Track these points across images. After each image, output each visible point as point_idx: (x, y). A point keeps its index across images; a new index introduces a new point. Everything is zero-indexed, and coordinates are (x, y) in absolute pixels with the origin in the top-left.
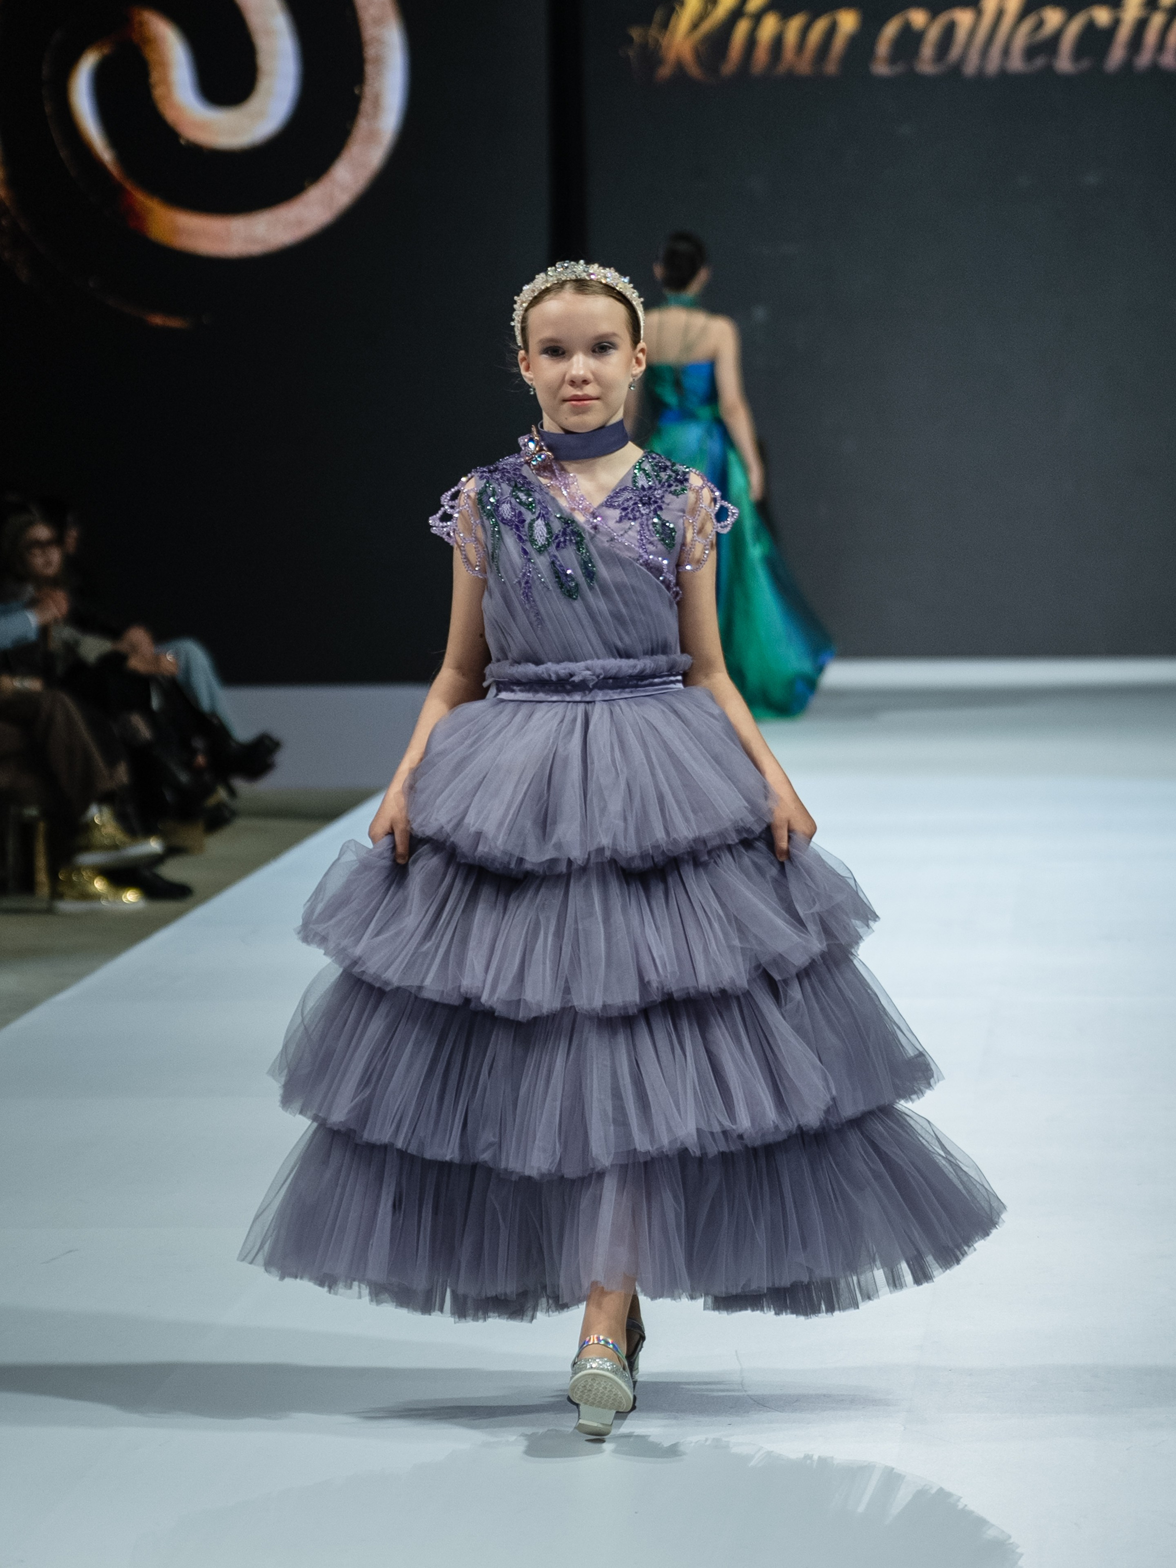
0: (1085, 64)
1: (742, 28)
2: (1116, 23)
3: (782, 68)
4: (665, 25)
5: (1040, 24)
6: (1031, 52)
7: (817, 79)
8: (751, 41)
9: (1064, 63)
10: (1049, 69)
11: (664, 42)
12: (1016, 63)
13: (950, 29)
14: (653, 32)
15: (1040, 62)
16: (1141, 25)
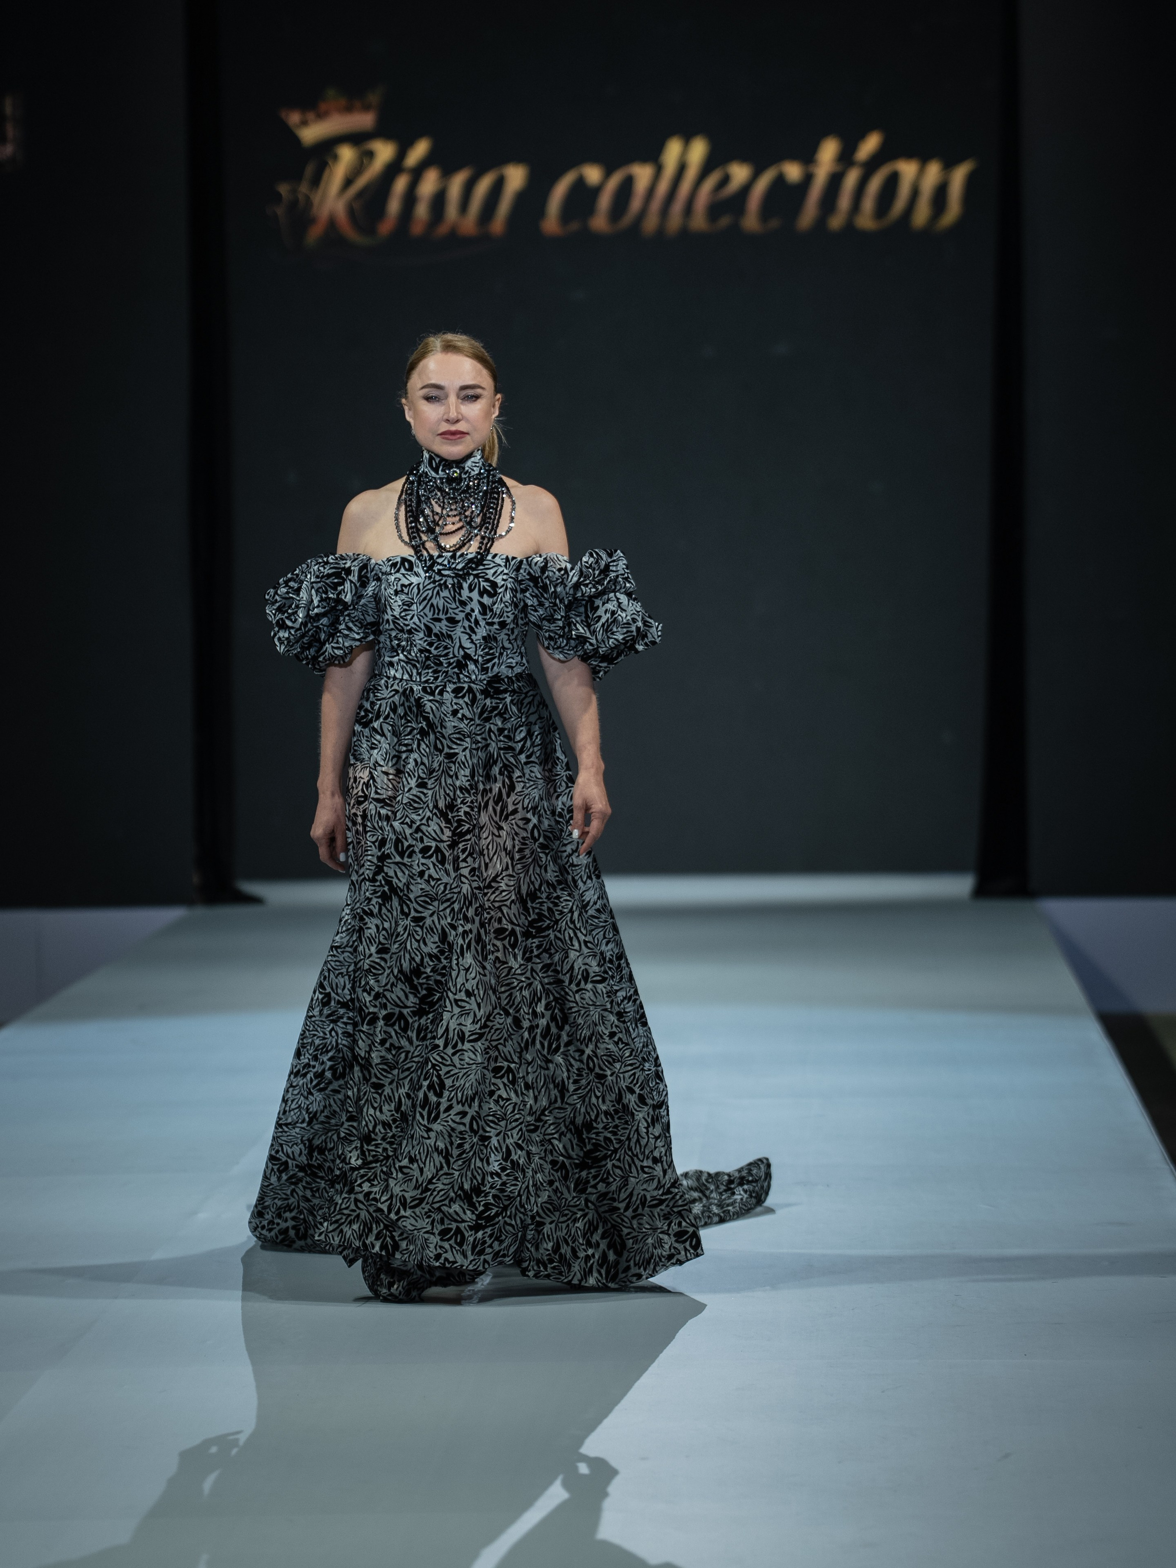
0: (774, 223)
1: (401, 184)
2: (808, 178)
3: (443, 230)
4: (316, 181)
5: (726, 180)
6: (715, 210)
7: (483, 237)
8: (410, 198)
9: (751, 221)
10: (735, 228)
11: (316, 199)
12: (699, 221)
13: (627, 186)
14: (304, 188)
15: (725, 221)
16: (835, 181)
